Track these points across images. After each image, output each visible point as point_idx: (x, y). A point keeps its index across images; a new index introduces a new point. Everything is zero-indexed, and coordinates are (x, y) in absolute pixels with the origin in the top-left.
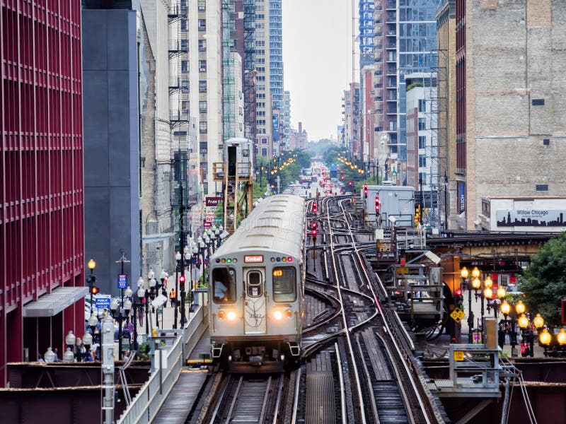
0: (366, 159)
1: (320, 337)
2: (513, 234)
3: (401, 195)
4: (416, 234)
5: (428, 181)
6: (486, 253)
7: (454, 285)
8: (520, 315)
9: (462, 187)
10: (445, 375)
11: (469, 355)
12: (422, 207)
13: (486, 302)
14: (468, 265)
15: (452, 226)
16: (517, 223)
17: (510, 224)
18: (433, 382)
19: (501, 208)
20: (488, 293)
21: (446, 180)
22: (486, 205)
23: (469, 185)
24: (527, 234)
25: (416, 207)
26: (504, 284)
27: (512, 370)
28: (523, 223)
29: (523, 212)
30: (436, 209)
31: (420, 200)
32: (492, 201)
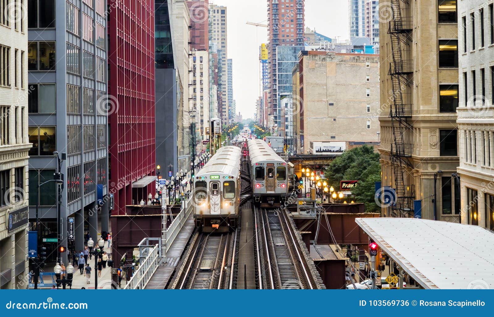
0: (265, 126)
1: (247, 195)
2: (322, 155)
3: (279, 140)
4: (284, 155)
5: (289, 135)
6: (312, 163)
7: (299, 175)
8: (325, 187)
9: (302, 137)
10: (295, 210)
11: (305, 203)
12: (287, 145)
13: (311, 182)
14: (305, 167)
15: (298, 152)
16: (324, 151)
17: (321, 151)
18: (291, 213)
19: (318, 145)
20: (312, 178)
21: (296, 134)
22: (312, 144)
23: (305, 136)
24: (327, 155)
25: (285, 145)
26: (319, 174)
27: (321, 208)
28: (326, 151)
29: (326, 147)
30: (292, 146)
31: (286, 142)
32: (314, 142)
